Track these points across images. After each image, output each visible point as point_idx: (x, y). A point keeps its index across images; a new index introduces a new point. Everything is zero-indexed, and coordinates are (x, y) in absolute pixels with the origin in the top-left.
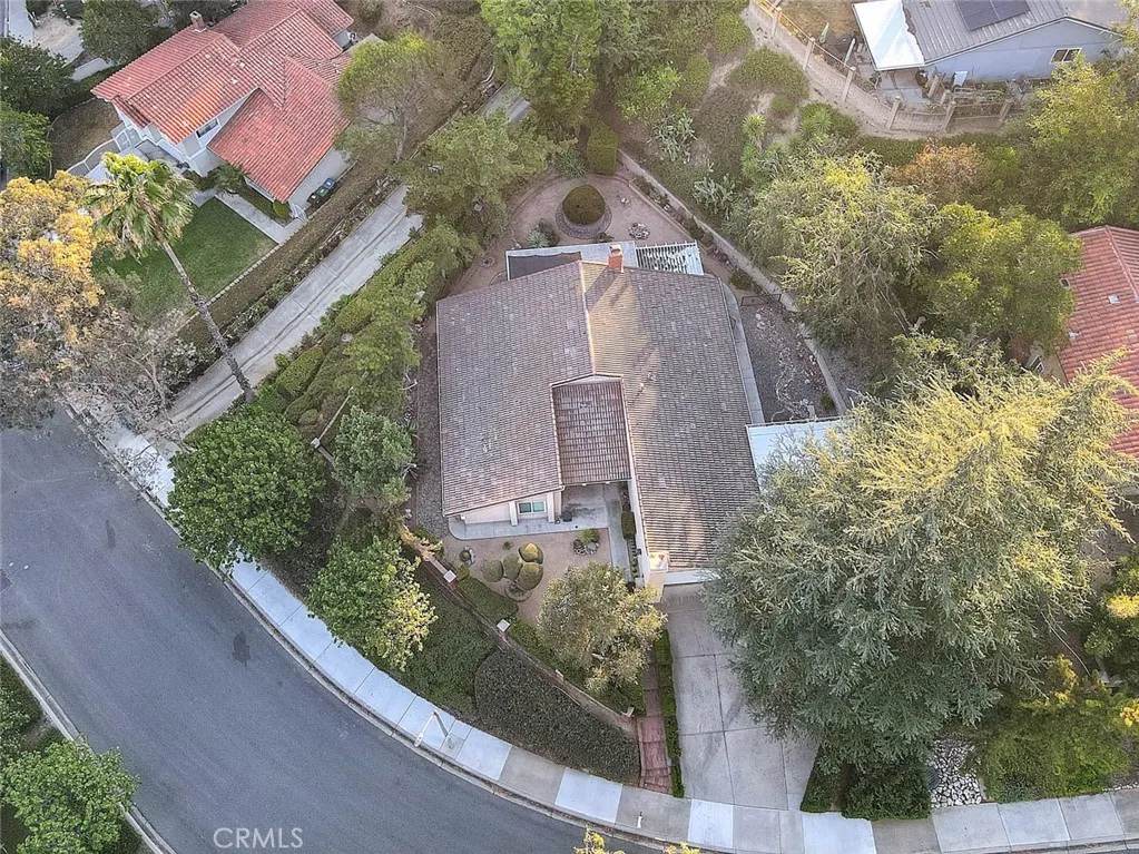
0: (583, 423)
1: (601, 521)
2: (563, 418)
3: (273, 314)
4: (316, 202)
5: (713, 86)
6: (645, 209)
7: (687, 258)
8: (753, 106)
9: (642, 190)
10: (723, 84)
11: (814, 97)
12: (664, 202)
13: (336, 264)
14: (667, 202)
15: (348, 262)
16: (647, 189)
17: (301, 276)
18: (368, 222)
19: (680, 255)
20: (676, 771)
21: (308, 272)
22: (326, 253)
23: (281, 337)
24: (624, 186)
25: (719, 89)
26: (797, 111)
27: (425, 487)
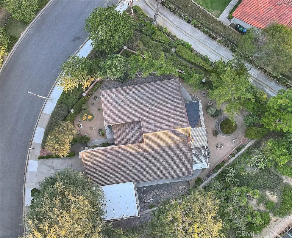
0: (131, 131)
1: (108, 136)
2: (132, 124)
3: (185, 23)
4: (237, 27)
5: (284, 178)
6: (230, 149)
7: (202, 164)
8: (272, 193)
9: (238, 148)
10: (285, 181)
11: (274, 219)
12: (233, 156)
13: (206, 40)
14: (232, 157)
15: (207, 45)
16: (238, 149)
17: (200, 29)
18: (223, 48)
19: (204, 161)
20: (43, 158)
21: (202, 31)
22: (210, 36)
23: (177, 28)
24: (241, 140)
25: (282, 180)
26: (268, 211)
27: (117, 83)
